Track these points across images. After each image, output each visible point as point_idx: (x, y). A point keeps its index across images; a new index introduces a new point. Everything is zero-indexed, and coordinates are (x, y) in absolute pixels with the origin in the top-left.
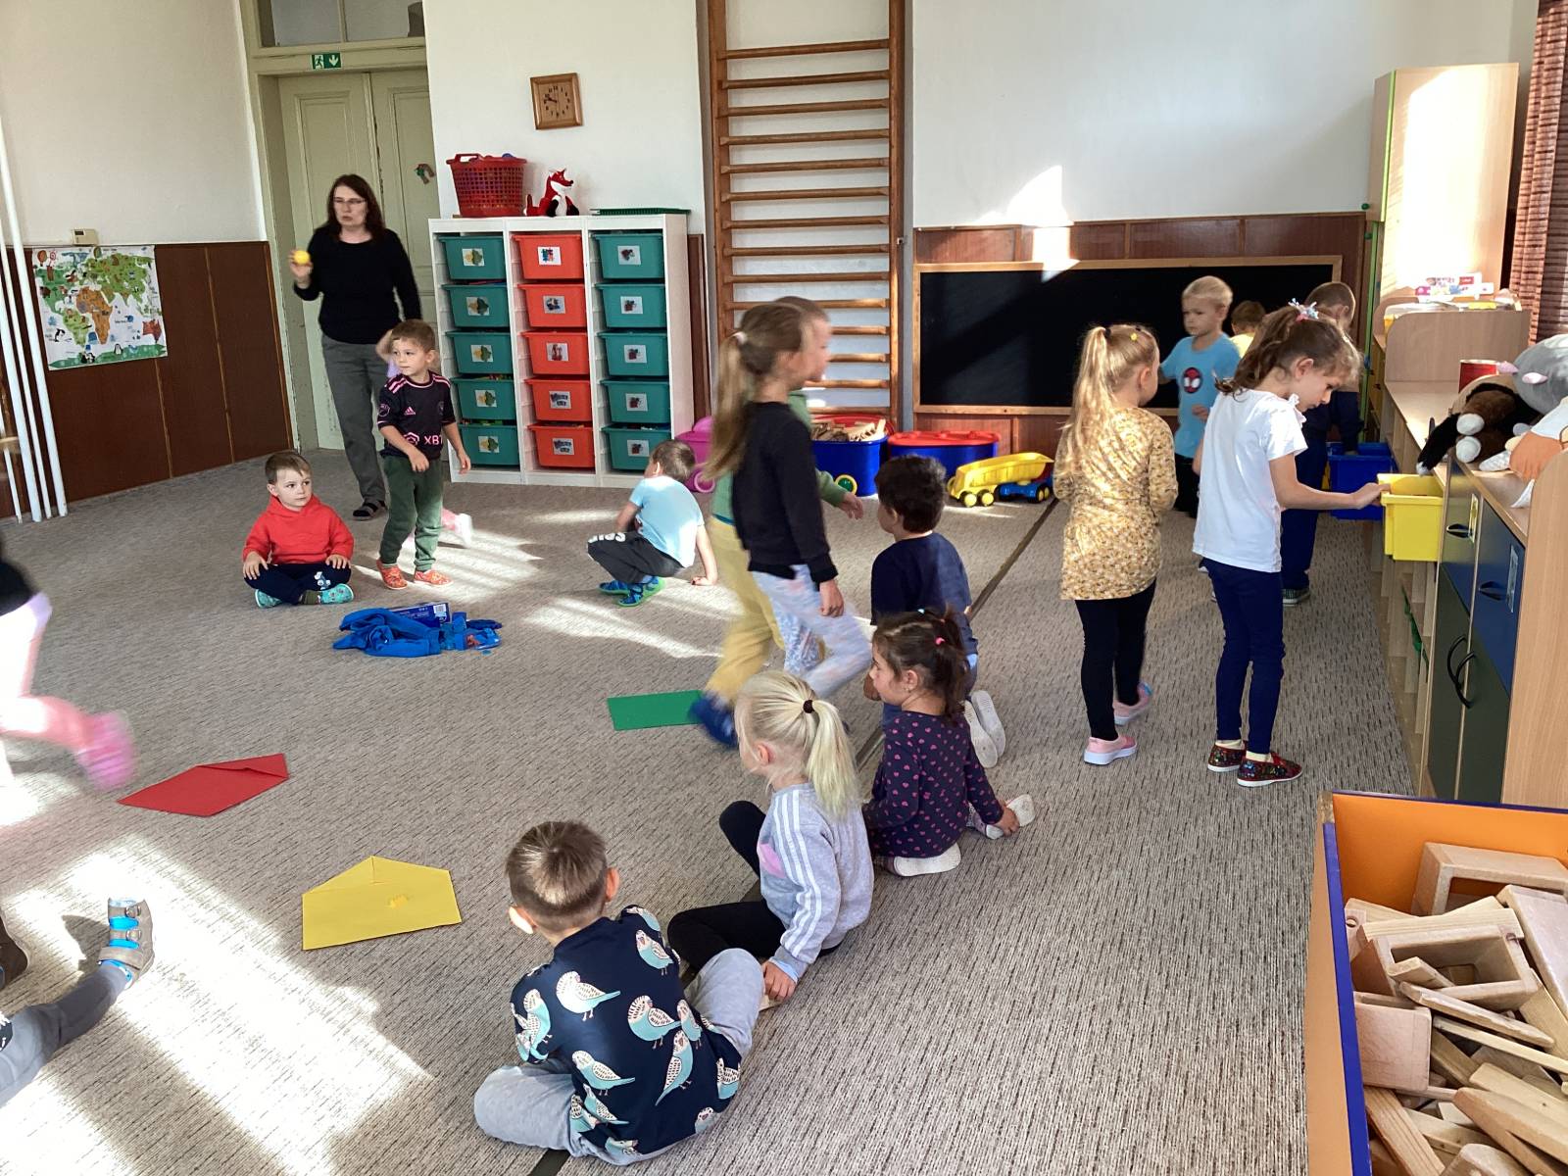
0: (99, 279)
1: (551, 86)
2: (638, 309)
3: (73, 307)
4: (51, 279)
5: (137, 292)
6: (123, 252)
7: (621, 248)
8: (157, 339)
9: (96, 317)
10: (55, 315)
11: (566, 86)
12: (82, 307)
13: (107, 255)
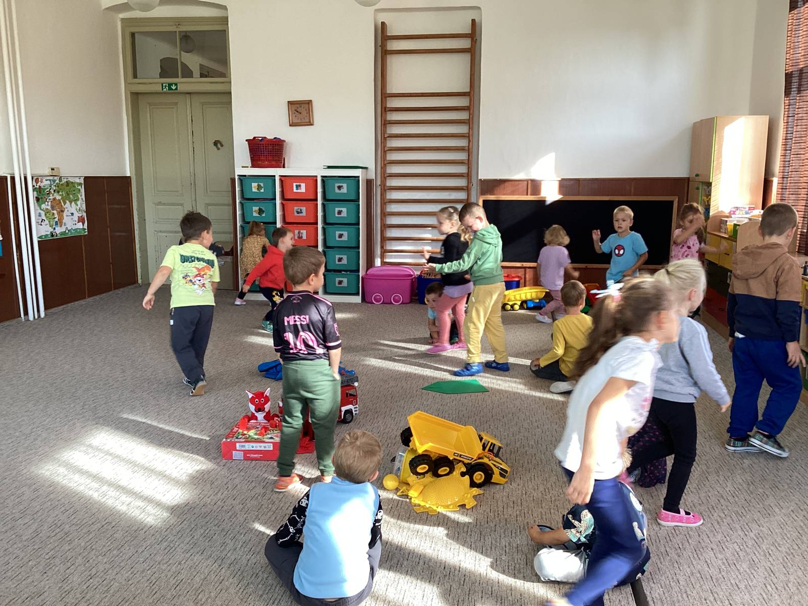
0: (60, 193)
1: (298, 106)
2: (344, 214)
3: (49, 208)
4: (40, 193)
5: (76, 200)
6: (71, 180)
7: (337, 185)
8: (83, 225)
9: (58, 213)
10: (42, 212)
11: (307, 105)
12: (53, 208)
13: (64, 181)
